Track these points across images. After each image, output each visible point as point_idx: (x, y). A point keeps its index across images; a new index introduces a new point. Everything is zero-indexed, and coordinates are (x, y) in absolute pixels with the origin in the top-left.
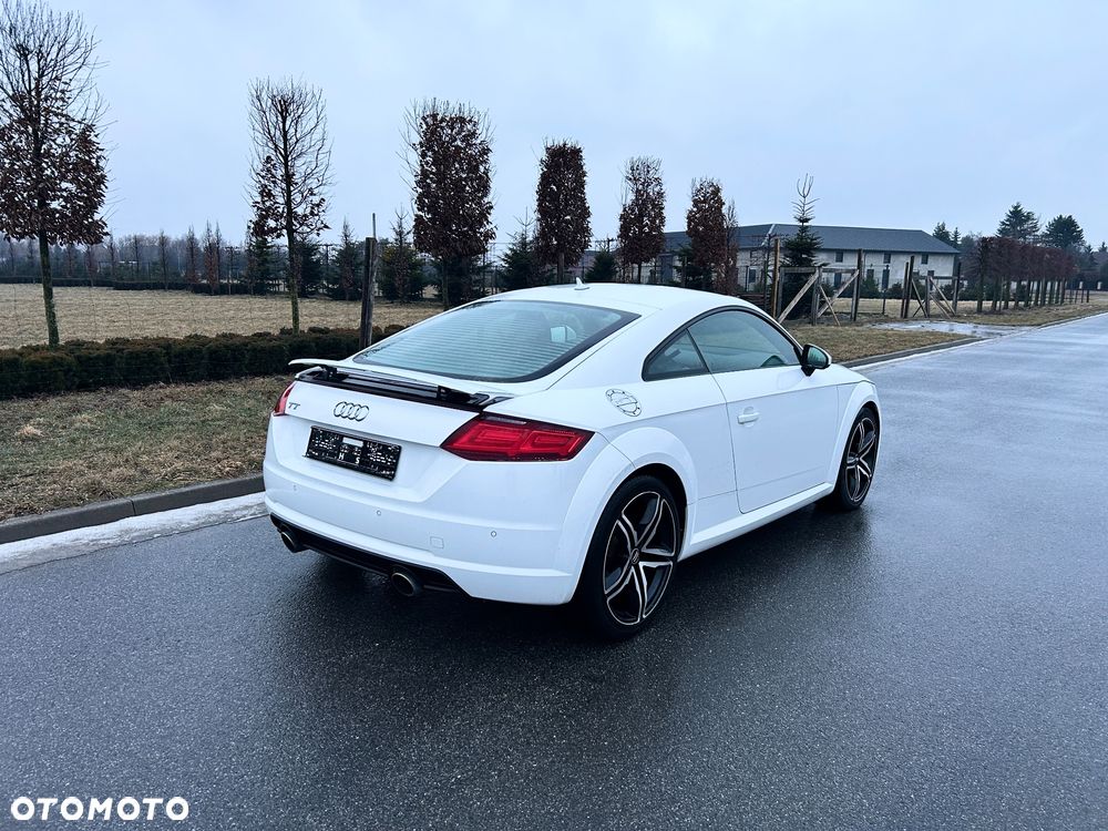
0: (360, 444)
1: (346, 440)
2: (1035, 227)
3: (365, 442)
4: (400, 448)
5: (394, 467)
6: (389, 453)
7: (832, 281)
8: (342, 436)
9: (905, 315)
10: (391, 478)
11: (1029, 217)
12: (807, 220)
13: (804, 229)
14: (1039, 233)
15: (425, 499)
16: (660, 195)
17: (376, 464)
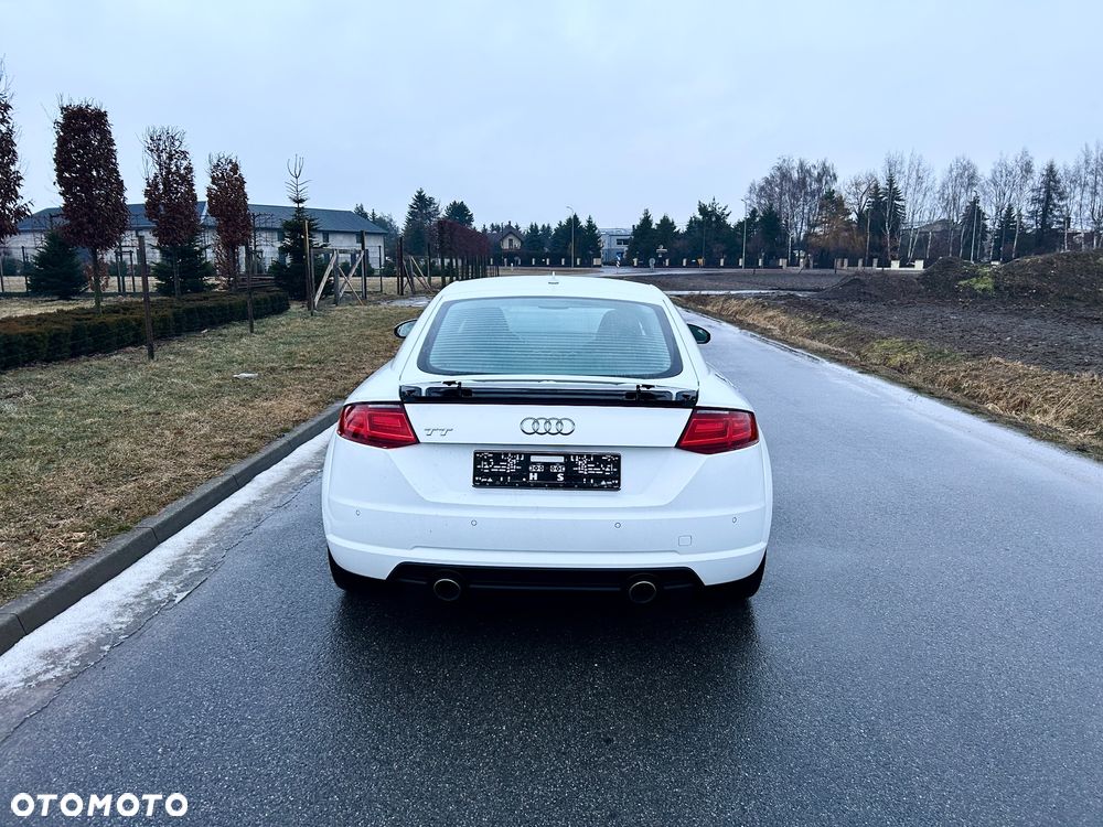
0: (561, 459)
1: (533, 459)
2: (436, 210)
3: (567, 456)
4: (619, 457)
5: (617, 476)
6: (606, 463)
7: (349, 260)
8: (528, 456)
9: (401, 293)
10: (616, 487)
11: (431, 201)
12: (301, 201)
13: (299, 210)
14: (441, 216)
15: (668, 502)
16: (189, 169)
17: (590, 476)
